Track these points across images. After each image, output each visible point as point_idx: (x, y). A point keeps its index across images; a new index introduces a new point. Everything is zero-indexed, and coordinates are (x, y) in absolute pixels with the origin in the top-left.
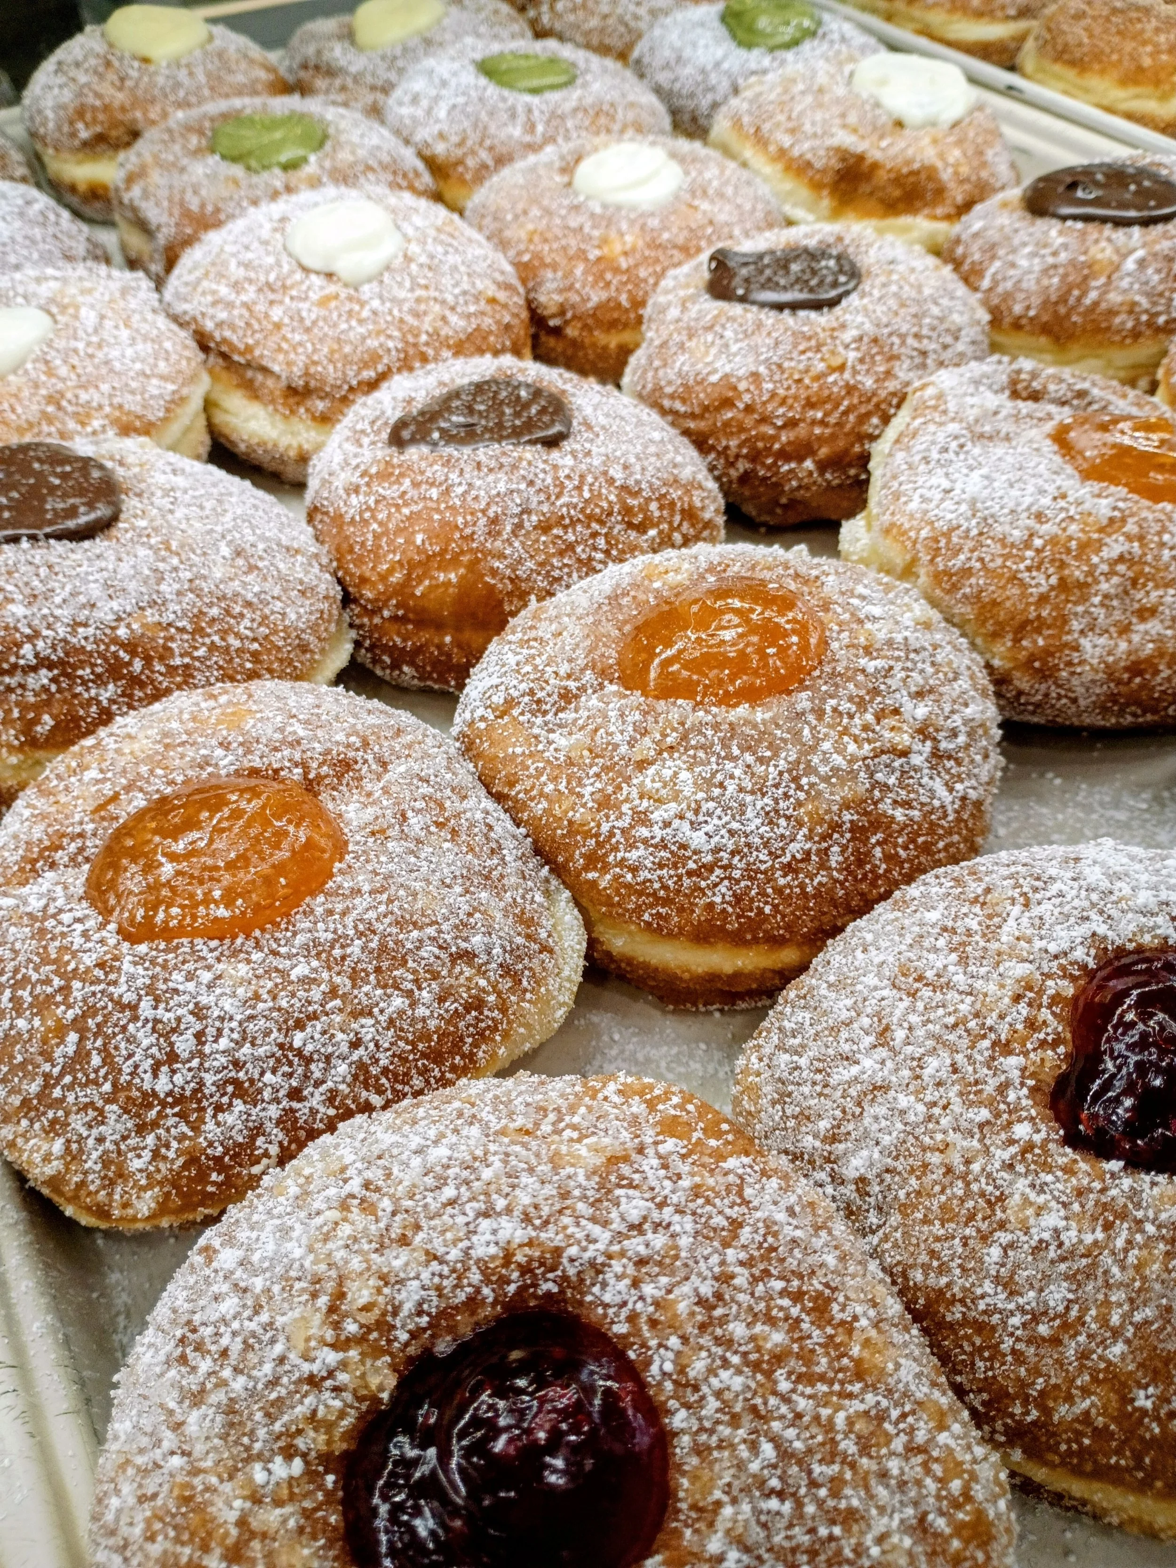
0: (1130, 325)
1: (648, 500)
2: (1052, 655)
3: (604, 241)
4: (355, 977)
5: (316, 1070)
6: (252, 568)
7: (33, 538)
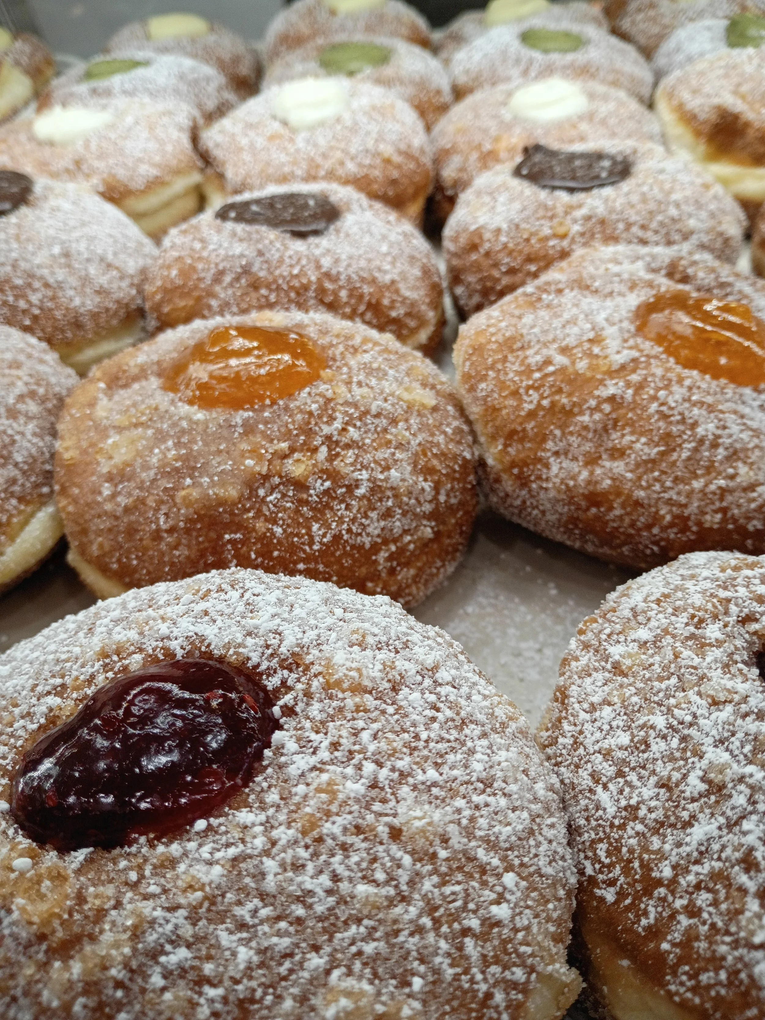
1: (341, 287)
2: (527, 465)
6: (69, 266)
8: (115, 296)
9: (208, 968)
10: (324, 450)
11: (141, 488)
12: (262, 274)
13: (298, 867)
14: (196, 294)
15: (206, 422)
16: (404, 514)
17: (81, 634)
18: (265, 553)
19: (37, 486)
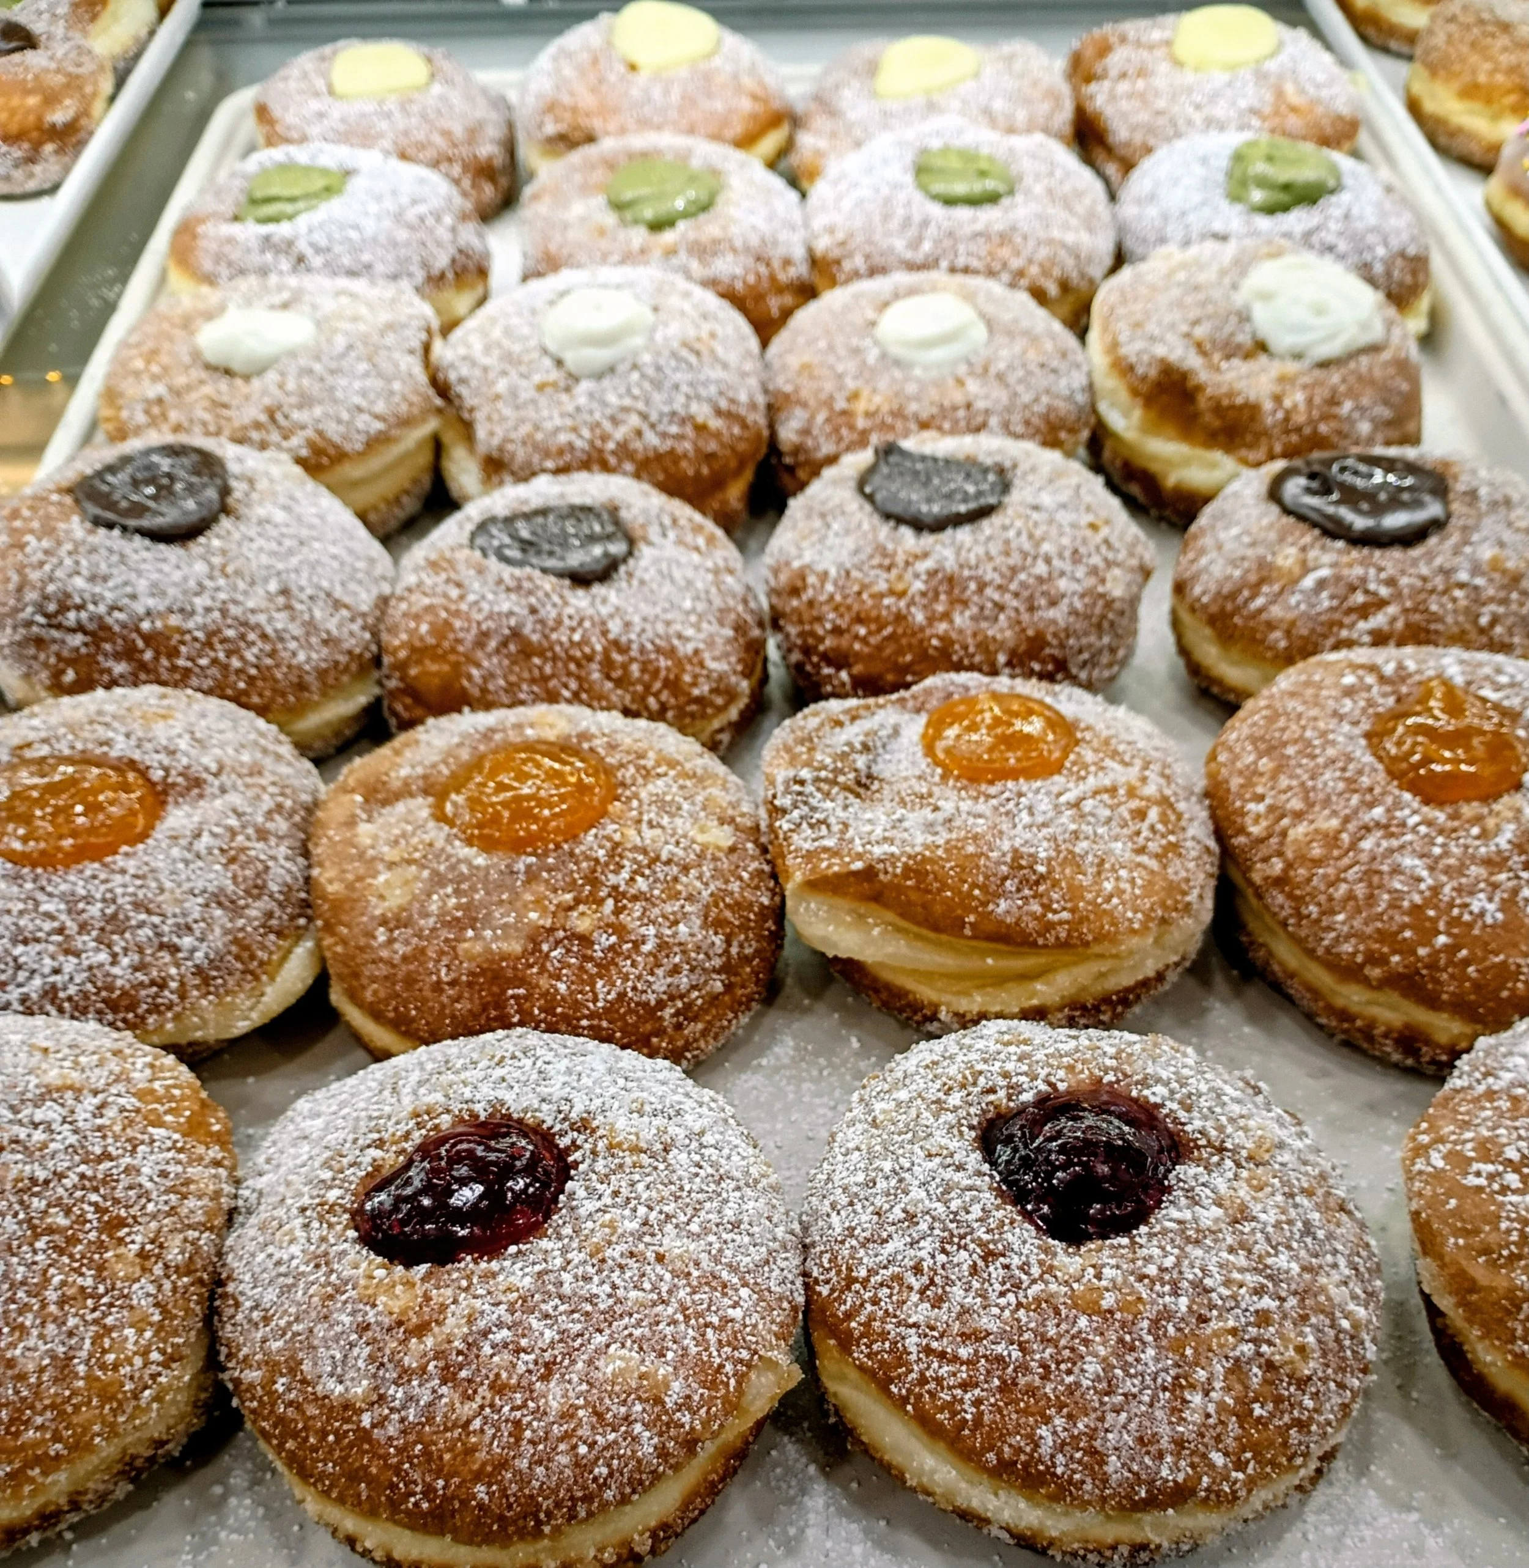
0: (1283, 644)
1: (632, 660)
3: (854, 396)
4: (83, 928)
5: (22, 976)
6: (288, 607)
7: (124, 529)
8: (346, 646)
9: (524, 1342)
10: (610, 903)
11: (420, 937)
12: (535, 638)
13: (587, 1279)
14: (452, 658)
15: (487, 868)
16: (692, 970)
17: (387, 1093)
18: (549, 1010)
19: (292, 918)
